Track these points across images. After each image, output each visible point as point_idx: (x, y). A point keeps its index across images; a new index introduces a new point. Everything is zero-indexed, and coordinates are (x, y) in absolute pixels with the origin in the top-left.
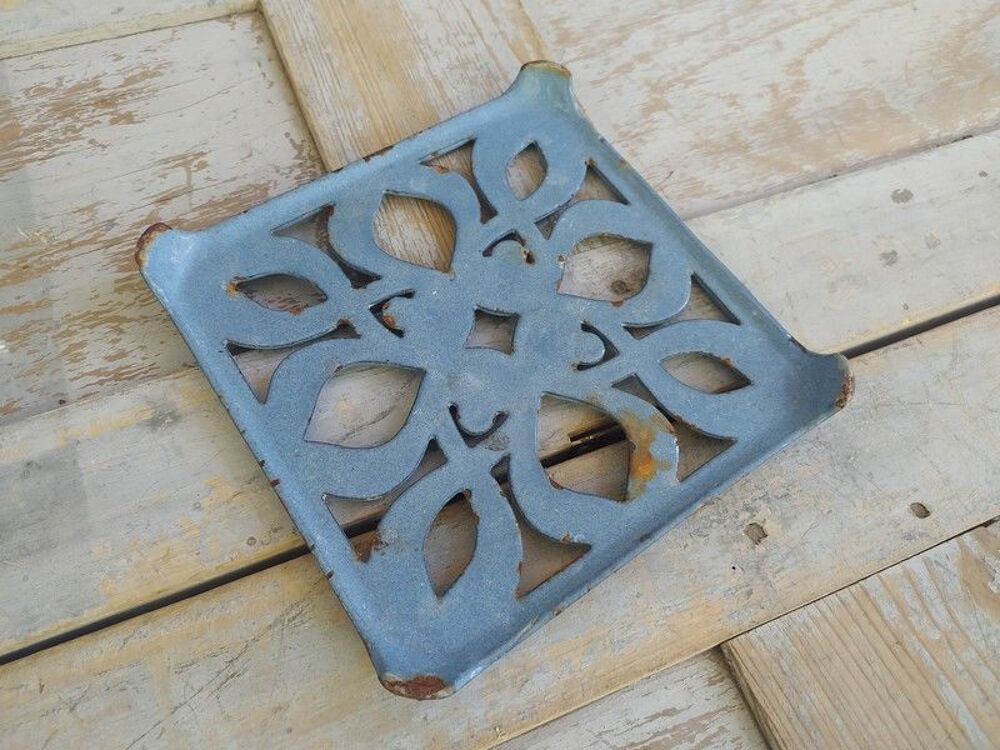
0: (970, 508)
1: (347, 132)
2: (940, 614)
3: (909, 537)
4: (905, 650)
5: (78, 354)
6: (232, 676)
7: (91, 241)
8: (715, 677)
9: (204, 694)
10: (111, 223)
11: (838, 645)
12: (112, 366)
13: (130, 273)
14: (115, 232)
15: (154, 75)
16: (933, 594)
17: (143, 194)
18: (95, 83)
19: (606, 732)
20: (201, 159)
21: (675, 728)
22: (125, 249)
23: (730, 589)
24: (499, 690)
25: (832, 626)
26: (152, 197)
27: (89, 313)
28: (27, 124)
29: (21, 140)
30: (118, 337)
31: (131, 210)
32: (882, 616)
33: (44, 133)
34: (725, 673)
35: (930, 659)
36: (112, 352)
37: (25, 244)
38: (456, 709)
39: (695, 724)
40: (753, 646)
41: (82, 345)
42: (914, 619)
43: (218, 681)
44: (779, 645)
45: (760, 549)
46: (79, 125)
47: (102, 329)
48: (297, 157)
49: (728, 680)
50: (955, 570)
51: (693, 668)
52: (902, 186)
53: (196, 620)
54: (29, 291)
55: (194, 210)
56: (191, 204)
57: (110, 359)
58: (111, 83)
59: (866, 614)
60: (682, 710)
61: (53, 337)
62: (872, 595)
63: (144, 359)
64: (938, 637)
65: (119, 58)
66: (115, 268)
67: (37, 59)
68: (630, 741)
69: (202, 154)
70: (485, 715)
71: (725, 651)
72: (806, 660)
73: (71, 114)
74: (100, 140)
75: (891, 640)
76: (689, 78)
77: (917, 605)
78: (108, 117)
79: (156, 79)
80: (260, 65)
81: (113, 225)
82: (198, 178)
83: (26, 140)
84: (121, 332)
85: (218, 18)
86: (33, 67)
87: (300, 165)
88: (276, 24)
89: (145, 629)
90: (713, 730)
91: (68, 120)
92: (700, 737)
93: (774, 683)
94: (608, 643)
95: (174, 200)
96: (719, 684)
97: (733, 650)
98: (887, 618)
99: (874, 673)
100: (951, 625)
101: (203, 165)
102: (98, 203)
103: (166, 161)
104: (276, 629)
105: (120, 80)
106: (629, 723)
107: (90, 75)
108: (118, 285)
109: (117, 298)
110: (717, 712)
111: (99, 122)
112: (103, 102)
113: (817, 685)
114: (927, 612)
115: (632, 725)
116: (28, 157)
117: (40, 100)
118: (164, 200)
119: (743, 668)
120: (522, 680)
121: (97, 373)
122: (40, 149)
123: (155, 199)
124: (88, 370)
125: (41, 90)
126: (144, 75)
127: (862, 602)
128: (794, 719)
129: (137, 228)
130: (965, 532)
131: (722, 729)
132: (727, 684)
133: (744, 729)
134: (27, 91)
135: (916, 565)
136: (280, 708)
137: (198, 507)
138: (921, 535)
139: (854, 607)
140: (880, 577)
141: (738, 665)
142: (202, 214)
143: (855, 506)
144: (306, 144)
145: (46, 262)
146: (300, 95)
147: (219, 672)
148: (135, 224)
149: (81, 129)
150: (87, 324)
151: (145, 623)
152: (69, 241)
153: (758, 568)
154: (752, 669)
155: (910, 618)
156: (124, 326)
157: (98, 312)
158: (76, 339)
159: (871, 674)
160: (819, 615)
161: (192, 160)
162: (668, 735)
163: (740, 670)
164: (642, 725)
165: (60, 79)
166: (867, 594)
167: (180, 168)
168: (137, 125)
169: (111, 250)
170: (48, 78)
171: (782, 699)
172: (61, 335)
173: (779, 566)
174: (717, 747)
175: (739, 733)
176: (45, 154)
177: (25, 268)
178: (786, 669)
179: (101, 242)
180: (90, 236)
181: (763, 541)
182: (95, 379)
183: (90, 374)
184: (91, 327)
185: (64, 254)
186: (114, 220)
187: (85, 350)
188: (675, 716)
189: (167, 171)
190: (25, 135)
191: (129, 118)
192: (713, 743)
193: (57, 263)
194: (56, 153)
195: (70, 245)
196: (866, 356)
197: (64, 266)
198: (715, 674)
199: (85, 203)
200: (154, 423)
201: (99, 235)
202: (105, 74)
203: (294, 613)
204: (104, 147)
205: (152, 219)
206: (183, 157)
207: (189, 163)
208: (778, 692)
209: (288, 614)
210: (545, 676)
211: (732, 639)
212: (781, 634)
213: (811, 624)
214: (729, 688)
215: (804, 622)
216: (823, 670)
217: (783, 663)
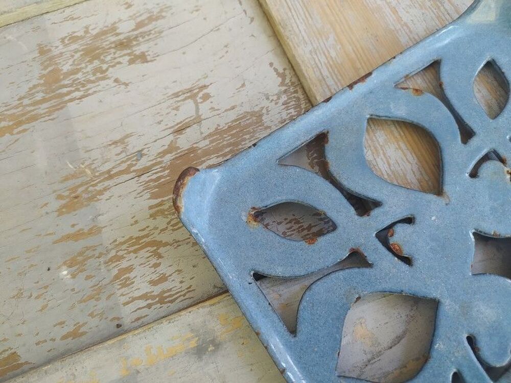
1: (323, 59)
5: (128, 278)
7: (126, 171)
10: (140, 154)
12: (157, 290)
13: (160, 200)
14: (144, 162)
15: (157, 19)
17: (162, 126)
18: (113, 29)
20: (205, 91)
22: (154, 177)
26: (170, 128)
27: (131, 238)
28: (66, 68)
29: (62, 83)
30: (158, 262)
31: (155, 141)
33: (79, 75)
36: (155, 277)
37: (74, 176)
41: (130, 269)
46: (105, 66)
47: (144, 253)
48: (282, 84)
54: (81, 219)
55: (204, 139)
56: (202, 133)
57: (153, 283)
58: (126, 28)
61: (106, 263)
63: (181, 282)
65: (129, 6)
66: (148, 196)
67: (68, 11)
69: (205, 87)
73: (97, 57)
74: (123, 79)
78: (127, 58)
79: (160, 22)
80: (241, 3)
81: (142, 156)
82: (204, 108)
83: (66, 82)
84: (160, 256)
86: (66, 20)
87: (285, 92)
91: (96, 63)
95: (188, 130)
101: (206, 97)
102: (127, 136)
103: (176, 95)
105: (132, 25)
107: (110, 21)
108: (153, 211)
109: (152, 223)
111: (119, 63)
112: (123, 45)
116: (67, 98)
117: (74, 46)
118: (179, 131)
121: (144, 297)
122: (78, 90)
123: (172, 129)
124: (137, 294)
125: (74, 39)
126: (151, 19)
129: (161, 157)
134: (63, 40)
142: (211, 142)
144: (287, 72)
145: (91, 192)
148: (159, 153)
149: (107, 70)
150: (131, 249)
152: (109, 171)
156: (162, 250)
157: (139, 238)
158: (124, 264)
161: (198, 92)
165: (87, 28)
167: (189, 100)
168: (150, 63)
169: (145, 178)
170: (77, 28)
172: (111, 260)
176: (82, 93)
177: (76, 197)
179: (134, 171)
180: (124, 166)
182: (142, 303)
183: (140, 298)
184: (135, 251)
185: (106, 183)
186: (142, 150)
187: (132, 275)
189: (179, 104)
190: (64, 79)
191: (143, 58)
193: (101, 192)
194: (90, 92)
195: (110, 176)
197: (107, 194)
199: (117, 137)
200: (199, 351)
201: (131, 165)
202: (120, 20)
204: (126, 85)
205: (171, 148)
206: (190, 90)
207: (196, 95)
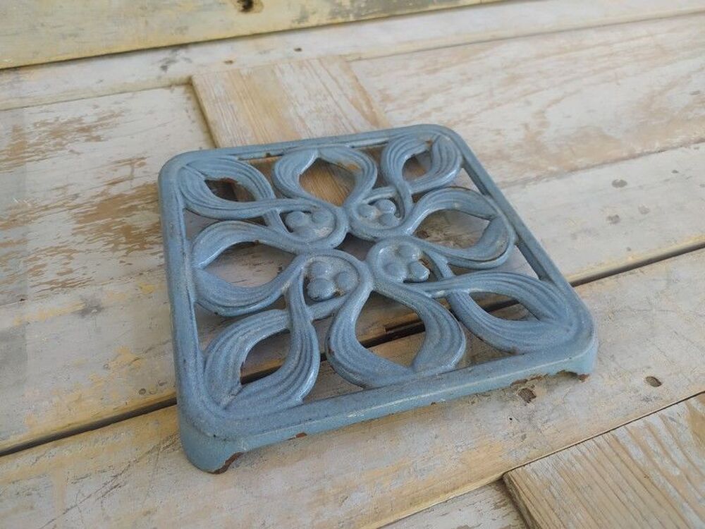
0: (692, 381)
2: (678, 456)
3: (647, 400)
4: (652, 483)
5: (41, 271)
6: (115, 487)
7: (62, 206)
8: (499, 502)
9: (92, 499)
10: (76, 196)
11: (597, 477)
12: (61, 279)
13: (83, 225)
14: (78, 201)
15: (117, 116)
16: (671, 442)
17: (100, 180)
18: (79, 120)
20: (143, 161)
22: (83, 211)
23: (508, 434)
24: (324, 504)
25: (591, 463)
26: (106, 182)
27: (51, 247)
28: (31, 142)
29: (26, 150)
30: (68, 262)
31: (91, 189)
32: (630, 456)
33: (42, 146)
34: (507, 500)
35: (673, 490)
36: (63, 270)
37: (17, 207)
38: (289, 518)
40: (528, 476)
41: (44, 266)
42: (657, 460)
43: (104, 490)
44: (549, 476)
45: (531, 406)
46: (64, 142)
47: (59, 256)
49: (509, 505)
50: (686, 424)
51: (481, 496)
52: (619, 178)
53: (94, 445)
54: (14, 234)
55: (133, 189)
56: (132, 186)
57: (61, 274)
58: (89, 120)
59: (617, 455)
60: (473, 527)
61: (25, 262)
62: (622, 441)
63: (84, 275)
64: (678, 473)
65: (96, 107)
66: (75, 222)
67: (44, 107)
69: (143, 158)
70: (312, 523)
71: (506, 481)
72: (572, 489)
73: (61, 136)
74: (77, 150)
75: (641, 476)
76: (468, 120)
77: (659, 449)
78: (84, 138)
79: (120, 118)
80: (187, 111)
82: (138, 171)
83: (29, 150)
84: (72, 258)
85: (163, 87)
86: (42, 112)
88: (199, 89)
89: (53, 451)
91: (58, 140)
93: (547, 505)
94: (412, 471)
95: (120, 183)
96: (503, 508)
97: (512, 479)
98: (635, 458)
99: (629, 500)
100: (687, 465)
101: (142, 165)
102: (68, 185)
103: (118, 162)
104: (153, 454)
105: (95, 118)
107: (77, 115)
108: (75, 231)
109: (72, 239)
111: (78, 140)
112: (83, 130)
113: (581, 507)
114: (666, 453)
116: (27, 159)
117: (43, 129)
118: (113, 184)
119: (521, 492)
120: (342, 497)
121: (51, 283)
122: (38, 155)
123: (108, 183)
124: (44, 281)
125: (44, 124)
126: (112, 116)
127: (614, 446)
129: (93, 199)
130: (691, 397)
132: (509, 508)
134: (35, 124)
135: (654, 420)
136: (149, 512)
137: (106, 367)
138: (656, 398)
139: (608, 449)
140: (626, 428)
141: (516, 490)
142: (138, 191)
143: (603, 377)
145: (28, 218)
146: (212, 126)
147: (105, 484)
148: (93, 196)
149: (67, 144)
150: (48, 254)
151: (55, 447)
152: (46, 206)
153: (530, 419)
154: (529, 494)
155: (654, 459)
156: (73, 255)
157: (58, 247)
158: (40, 263)
159: (626, 500)
160: (580, 454)
161: (136, 162)
163: (519, 495)
165: (58, 118)
166: (617, 440)
167: (128, 166)
168: (103, 142)
169: (75, 211)
170: (50, 118)
171: (554, 518)
172: (30, 260)
173: (547, 418)
176: (40, 157)
177: (14, 220)
178: (556, 494)
179: (68, 206)
180: (61, 203)
181: (533, 400)
182: (49, 287)
183: (47, 283)
184: (52, 255)
185: (43, 213)
186: (79, 194)
187: (45, 269)
189: (118, 168)
190: (28, 148)
191: (98, 139)
193: (35, 218)
194: (48, 156)
195: (46, 208)
196: (603, 280)
197: (41, 219)
198: (500, 500)
199: (61, 185)
200: (84, 313)
201: (68, 203)
202: (87, 115)
203: (168, 443)
204: (78, 154)
205: (103, 194)
206: (130, 160)
207: (134, 163)
208: (550, 512)
209: (163, 443)
210: (361, 495)
211: (511, 470)
212: (550, 468)
213: (574, 461)
214: (511, 512)
215: (568, 460)
216: (586, 496)
217: (553, 489)
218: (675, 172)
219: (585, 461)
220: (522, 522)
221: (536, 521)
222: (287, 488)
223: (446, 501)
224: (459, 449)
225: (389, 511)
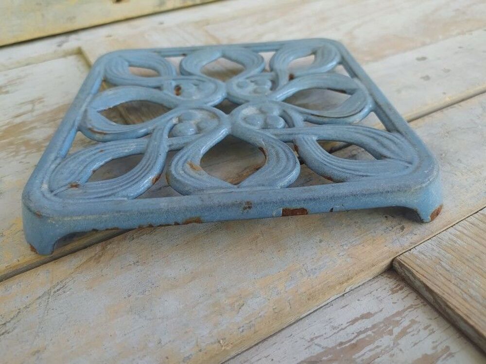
17: (7, 116)
19: (316, 338)
20: (42, 100)
21: (374, 326)
23: (387, 228)
24: (221, 315)
25: (471, 238)
26: (11, 116)
34: (402, 284)
38: (186, 332)
39: (389, 321)
40: (417, 257)
44: (437, 255)
49: (405, 288)
51: (376, 285)
52: (420, 55)
55: (33, 117)
60: (376, 313)
65: (6, 75)
68: (339, 341)
70: (210, 333)
71: (397, 265)
80: (78, 68)
82: (38, 106)
85: (59, 57)
90: (406, 323)
92: (397, 330)
93: (442, 278)
94: (303, 271)
95: (24, 115)
96: (400, 292)
97: (402, 262)
103: (22, 103)
104: (43, 299)
105: (6, 82)
106: (334, 328)
110: (404, 311)
113: (476, 274)
115: (338, 329)
118: (18, 116)
119: (414, 272)
120: (238, 305)
123: (13, 116)
126: (19, 79)
128: (469, 299)
131: (413, 322)
132: (406, 291)
133: (431, 319)
136: (38, 352)
139: (482, 225)
142: (37, 118)
143: (456, 175)
154: (422, 272)
160: (458, 233)
161: (37, 101)
162: (369, 333)
164: (346, 328)
167: (30, 105)
168: (11, 94)
171: (453, 287)
174: (413, 335)
175: (428, 322)
178: (448, 267)
188: (371, 318)
192: (410, 332)
198: (395, 286)
203: (59, 287)
205: (8, 124)
206: (32, 101)
207: (35, 102)
208: (447, 283)
209: (54, 288)
210: (258, 300)
211: (399, 256)
212: (435, 248)
213: (455, 239)
214: (409, 294)
215: (449, 239)
216: (477, 265)
217: (444, 264)
218: (460, 47)
219: (465, 237)
220: (422, 301)
221: (436, 294)
222: (181, 307)
223: (343, 295)
224: (345, 247)
225: (288, 308)
